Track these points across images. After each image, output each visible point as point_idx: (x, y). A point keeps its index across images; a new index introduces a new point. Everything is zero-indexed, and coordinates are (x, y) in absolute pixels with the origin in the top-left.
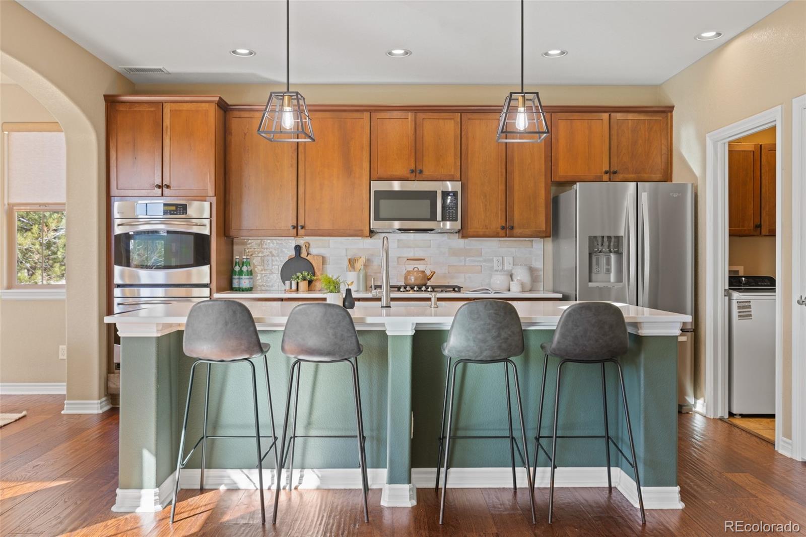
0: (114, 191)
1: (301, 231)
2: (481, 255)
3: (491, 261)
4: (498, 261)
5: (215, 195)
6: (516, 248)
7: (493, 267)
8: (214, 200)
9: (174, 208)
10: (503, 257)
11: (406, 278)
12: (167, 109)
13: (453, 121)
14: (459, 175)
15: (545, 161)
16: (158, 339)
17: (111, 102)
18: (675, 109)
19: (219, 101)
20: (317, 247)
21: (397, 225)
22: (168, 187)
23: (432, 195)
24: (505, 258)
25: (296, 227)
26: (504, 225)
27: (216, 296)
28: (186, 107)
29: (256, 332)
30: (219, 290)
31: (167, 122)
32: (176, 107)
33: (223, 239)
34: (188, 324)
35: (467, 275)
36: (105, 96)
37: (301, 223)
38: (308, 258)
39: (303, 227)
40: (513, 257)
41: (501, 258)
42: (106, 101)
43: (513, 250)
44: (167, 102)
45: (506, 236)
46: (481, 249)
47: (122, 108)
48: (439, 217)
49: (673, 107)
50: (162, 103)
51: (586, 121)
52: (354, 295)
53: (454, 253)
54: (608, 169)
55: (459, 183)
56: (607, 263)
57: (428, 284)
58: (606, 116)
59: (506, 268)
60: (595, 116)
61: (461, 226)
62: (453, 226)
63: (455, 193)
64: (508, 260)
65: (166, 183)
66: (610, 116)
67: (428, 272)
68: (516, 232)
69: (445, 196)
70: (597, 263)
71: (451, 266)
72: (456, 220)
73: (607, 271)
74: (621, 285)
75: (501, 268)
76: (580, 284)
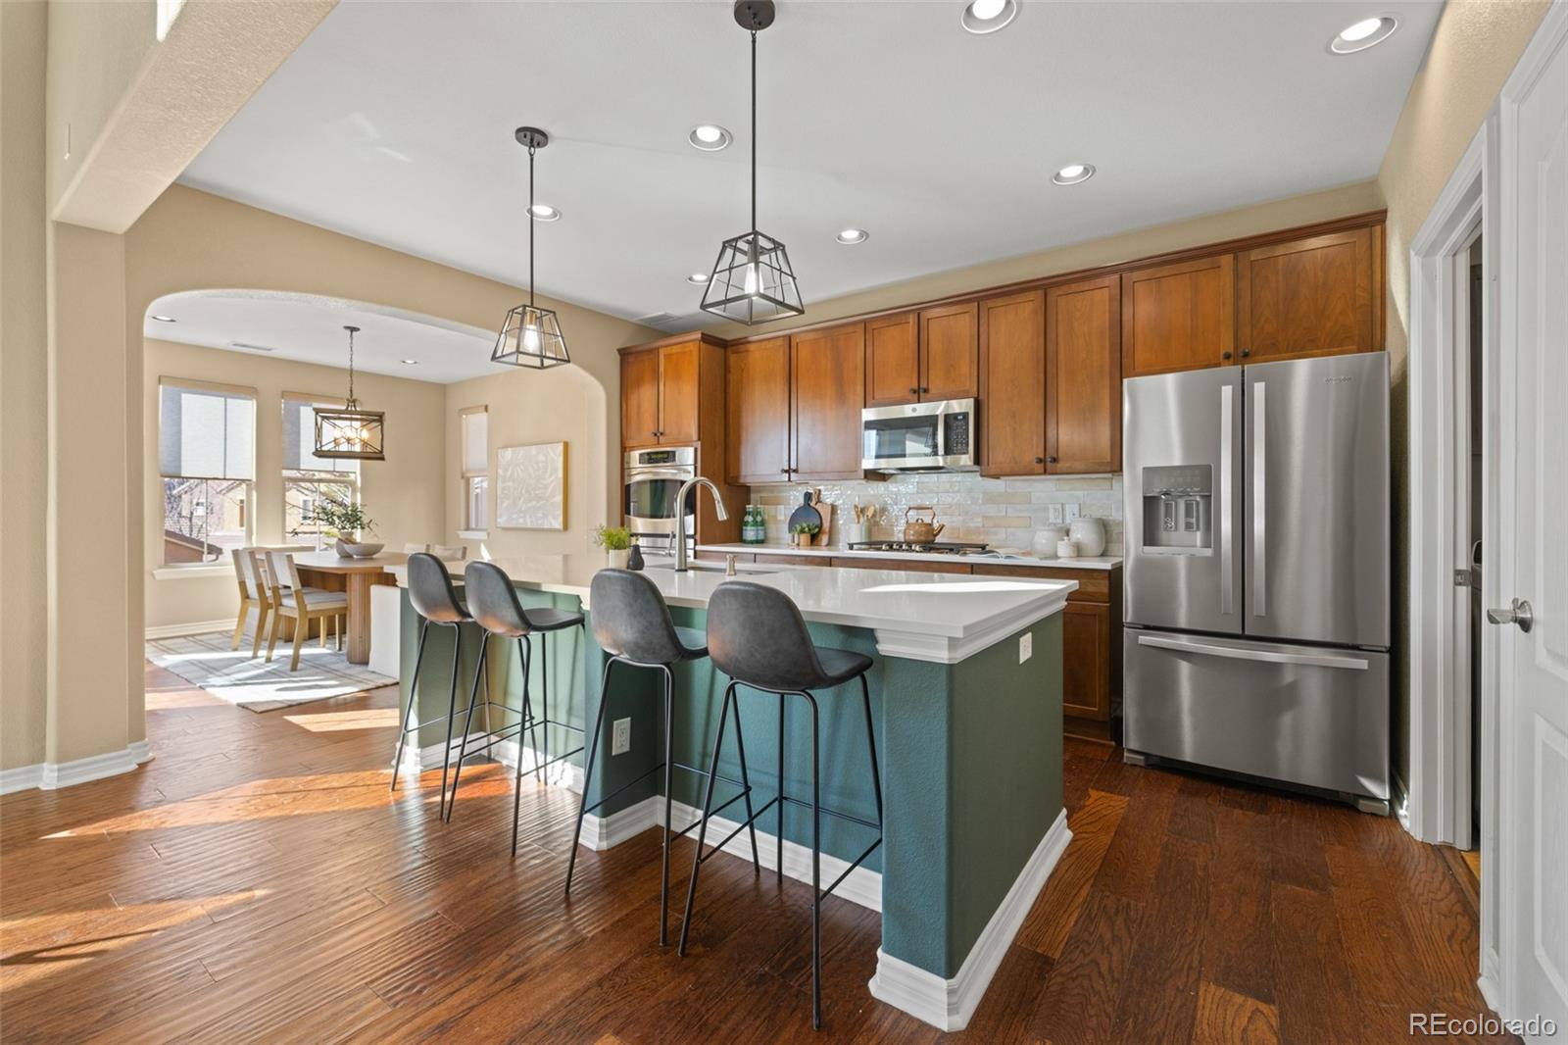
0: (626, 442)
1: (794, 477)
2: (1031, 501)
3: (1046, 509)
4: (1055, 510)
5: (699, 440)
6: (1084, 490)
7: (1048, 519)
8: (698, 445)
9: (666, 456)
10: (1063, 505)
12: (661, 356)
13: (967, 315)
14: (974, 387)
15: (1111, 352)
17: (625, 354)
18: (1389, 214)
19: (702, 337)
21: (895, 463)
22: (662, 434)
23: (933, 421)
24: (1067, 506)
25: (787, 471)
26: (1042, 456)
28: (676, 349)
31: (662, 368)
32: (668, 350)
35: (1009, 530)
36: (619, 350)
37: (793, 466)
38: (817, 507)
39: (796, 471)
40: (1080, 505)
41: (1060, 506)
42: (620, 355)
43: (1080, 493)
45: (1045, 472)
46: (1030, 493)
47: (631, 360)
48: (941, 450)
49: (1385, 212)
50: (661, 348)
51: (1188, 275)
53: (991, 499)
54: (1231, 350)
55: (972, 400)
56: (1188, 514)
57: (938, 540)
58: (1227, 260)
59: (1068, 521)
60: (1206, 262)
61: (977, 461)
62: (966, 460)
63: (965, 415)
64: (1071, 509)
65: (661, 430)
66: (1235, 258)
67: (936, 525)
68: (1060, 465)
69: (949, 419)
70: (1168, 514)
71: (985, 518)
72: (966, 453)
73: (1188, 526)
74: (1209, 552)
75: (1059, 521)
76: (1131, 548)
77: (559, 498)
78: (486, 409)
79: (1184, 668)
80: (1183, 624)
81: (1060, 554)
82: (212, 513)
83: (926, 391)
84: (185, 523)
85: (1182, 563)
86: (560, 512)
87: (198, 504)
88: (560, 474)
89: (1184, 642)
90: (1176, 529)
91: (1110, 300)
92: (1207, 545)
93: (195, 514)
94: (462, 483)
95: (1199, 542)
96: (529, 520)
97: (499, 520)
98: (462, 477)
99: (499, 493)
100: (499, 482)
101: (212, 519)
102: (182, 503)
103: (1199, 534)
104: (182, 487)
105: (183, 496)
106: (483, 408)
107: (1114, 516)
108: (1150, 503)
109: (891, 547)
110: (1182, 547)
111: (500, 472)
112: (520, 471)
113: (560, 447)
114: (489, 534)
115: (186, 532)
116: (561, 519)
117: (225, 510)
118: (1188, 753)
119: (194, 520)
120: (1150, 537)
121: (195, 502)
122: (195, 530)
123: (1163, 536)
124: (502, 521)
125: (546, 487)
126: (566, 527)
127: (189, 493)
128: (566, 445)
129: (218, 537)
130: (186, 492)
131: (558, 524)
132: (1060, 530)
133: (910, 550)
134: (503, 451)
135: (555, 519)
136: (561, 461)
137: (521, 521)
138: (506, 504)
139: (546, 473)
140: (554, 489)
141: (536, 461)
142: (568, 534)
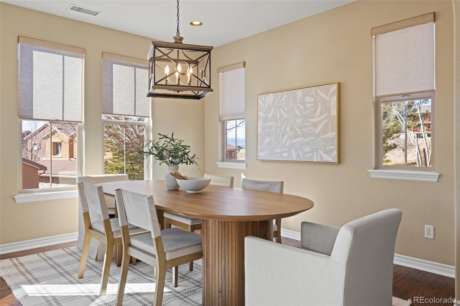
77: (333, 134)
78: (244, 64)
82: (40, 149)
84: (29, 153)
86: (335, 147)
87: (34, 144)
88: (334, 112)
93: (33, 149)
94: (220, 124)
96: (294, 154)
97: (260, 154)
98: (220, 121)
99: (260, 131)
100: (260, 122)
101: (41, 151)
102: (28, 144)
104: (28, 136)
105: (28, 141)
106: (242, 65)
111: (261, 114)
112: (283, 113)
113: (335, 87)
114: (247, 165)
115: (30, 159)
116: (335, 153)
117: (46, 147)
119: (33, 152)
121: (33, 143)
122: (34, 157)
124: (262, 155)
126: (339, 160)
127: (31, 139)
128: (339, 85)
129: (44, 161)
130: (29, 139)
131: (332, 157)
134: (263, 97)
135: (327, 153)
136: (335, 99)
137: (285, 155)
138: (268, 140)
139: (315, 111)
140: (326, 125)
141: (303, 103)
142: (341, 167)
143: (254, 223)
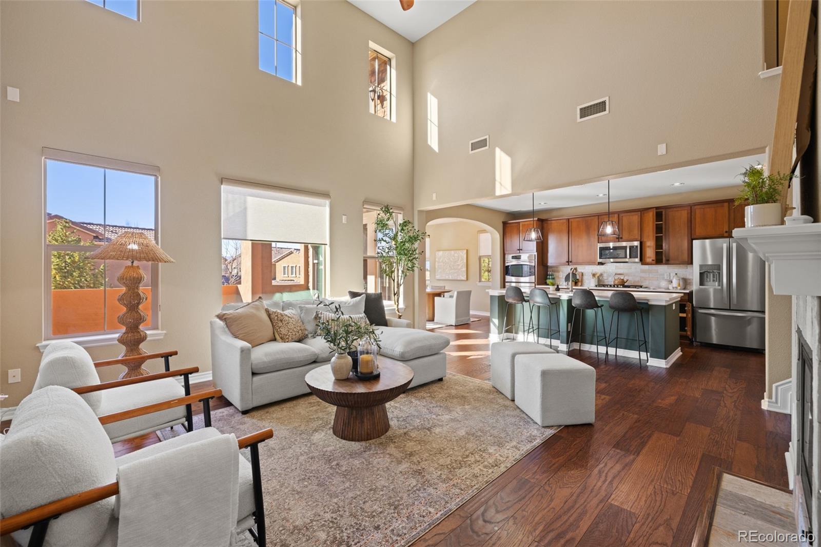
0: (506, 252)
1: (570, 263)
2: (658, 272)
3: (664, 275)
5: (536, 252)
7: (664, 278)
11: (614, 282)
12: (521, 225)
13: (637, 216)
14: (640, 238)
16: (499, 296)
17: (505, 224)
19: (538, 219)
20: (580, 269)
21: (612, 260)
22: (521, 250)
23: (625, 248)
24: (671, 274)
25: (568, 262)
27: (537, 286)
28: (526, 223)
29: (523, 296)
30: (538, 285)
31: (521, 228)
32: (524, 223)
33: (541, 267)
34: (506, 293)
35: (650, 281)
36: (503, 222)
37: (570, 260)
38: (576, 273)
39: (571, 262)
40: (676, 274)
41: (668, 274)
43: (676, 270)
44: (521, 222)
47: (508, 225)
48: (628, 256)
50: (519, 222)
52: (560, 287)
53: (643, 271)
54: (727, 230)
55: (639, 242)
56: (714, 277)
57: (626, 284)
58: (726, 204)
59: (671, 278)
60: (719, 205)
61: (641, 260)
62: (637, 260)
63: (637, 246)
64: (673, 275)
65: (521, 248)
66: (729, 204)
67: (625, 280)
68: (670, 262)
69: (631, 248)
70: (707, 277)
71: (641, 277)
72: (637, 258)
73: (714, 281)
74: (720, 287)
75: (668, 278)
76: (695, 286)
77: (465, 269)
79: (713, 319)
80: (712, 307)
81: (670, 288)
83: (621, 238)
85: (711, 291)
86: (465, 274)
88: (465, 261)
89: (713, 311)
90: (710, 281)
91: (687, 214)
92: (719, 285)
95: (717, 285)
96: (450, 277)
97: (437, 277)
99: (436, 267)
100: (436, 263)
103: (717, 283)
107: (688, 277)
108: (701, 274)
109: (611, 286)
110: (711, 287)
111: (437, 259)
112: (446, 259)
113: (465, 251)
114: (431, 282)
116: (465, 276)
118: (715, 341)
120: (702, 283)
123: (706, 283)
125: (458, 265)
126: (467, 280)
128: (467, 250)
131: (464, 278)
132: (669, 281)
133: (618, 287)
134: (438, 252)
135: (462, 276)
136: (465, 256)
137: (447, 277)
138: (440, 271)
139: (458, 260)
140: (462, 266)
141: (454, 256)
142: (468, 282)
143: (437, 294)
